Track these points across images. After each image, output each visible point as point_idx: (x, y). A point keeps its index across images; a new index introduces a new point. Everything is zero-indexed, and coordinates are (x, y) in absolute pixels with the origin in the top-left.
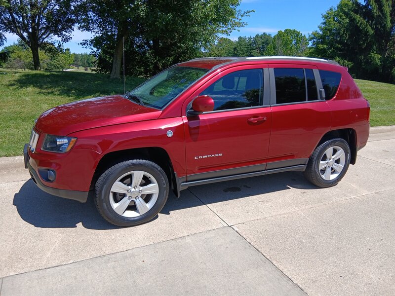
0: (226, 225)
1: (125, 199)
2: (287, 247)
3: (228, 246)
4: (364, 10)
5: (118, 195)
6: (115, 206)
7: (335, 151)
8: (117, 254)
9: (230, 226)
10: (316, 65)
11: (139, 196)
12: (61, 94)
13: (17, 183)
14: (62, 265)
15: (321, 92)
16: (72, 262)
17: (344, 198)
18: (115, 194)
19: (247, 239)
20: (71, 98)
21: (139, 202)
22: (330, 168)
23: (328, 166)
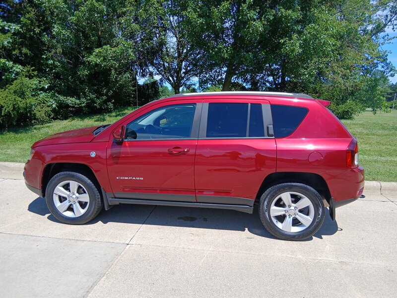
5: (62, 198)
7: (295, 199)
8: (34, 237)
9: (128, 244)
11: (77, 202)
21: (76, 206)
22: (292, 218)
23: (287, 214)
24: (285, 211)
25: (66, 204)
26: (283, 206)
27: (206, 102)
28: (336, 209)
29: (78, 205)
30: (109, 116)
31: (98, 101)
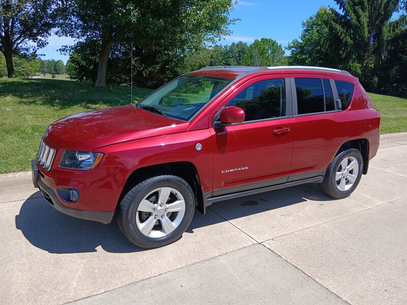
0: (255, 242)
1: (151, 218)
2: (324, 262)
3: (264, 264)
4: (343, 20)
5: (144, 215)
6: (141, 226)
7: (349, 162)
8: (151, 279)
9: (260, 243)
10: (332, 75)
11: (165, 215)
12: (44, 104)
13: (14, 203)
14: (93, 296)
15: (337, 102)
16: (103, 291)
17: (362, 209)
18: (140, 213)
19: (283, 256)
20: (56, 108)
21: (165, 221)
22: (345, 179)
23: (342, 177)
24: (342, 174)
26: (341, 170)
27: (292, 77)
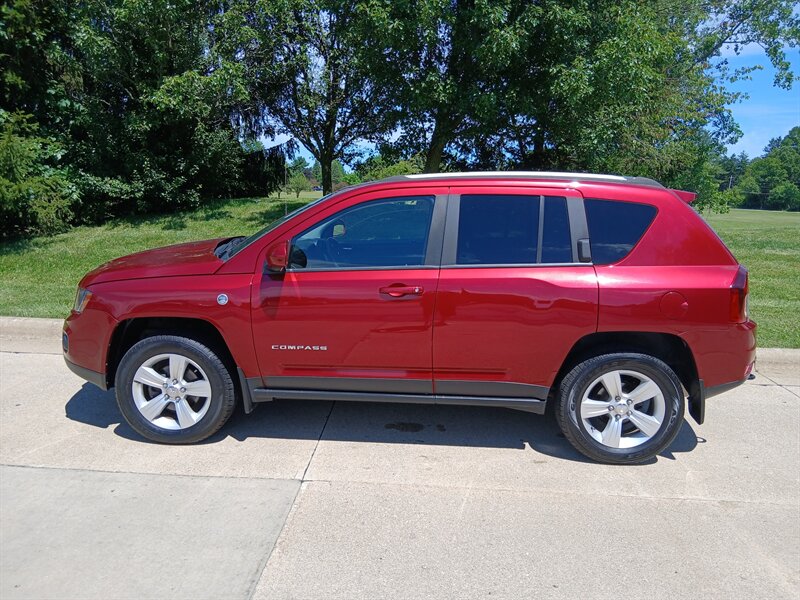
0: (299, 478)
1: (159, 397)
3: (250, 506)
7: (629, 383)
9: (303, 481)
11: (183, 398)
18: (145, 387)
21: (182, 408)
22: (621, 421)
23: (612, 414)
24: (609, 407)
25: (160, 402)
26: (605, 397)
27: (454, 192)
28: (707, 401)
29: (185, 403)
30: (191, 218)
31: (169, 188)
